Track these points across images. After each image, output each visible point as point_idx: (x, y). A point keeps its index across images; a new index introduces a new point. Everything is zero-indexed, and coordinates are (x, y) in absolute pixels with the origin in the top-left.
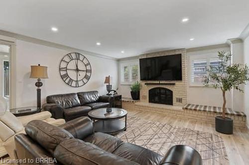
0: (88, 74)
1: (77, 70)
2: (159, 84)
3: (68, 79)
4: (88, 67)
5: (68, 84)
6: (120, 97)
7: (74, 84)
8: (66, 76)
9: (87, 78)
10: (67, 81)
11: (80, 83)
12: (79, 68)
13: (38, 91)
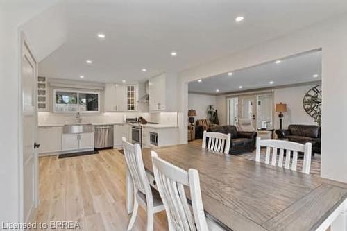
8: (311, 108)
13: (281, 120)
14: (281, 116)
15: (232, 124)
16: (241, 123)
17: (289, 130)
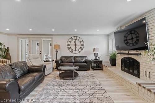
0: (82, 47)
1: (76, 45)
2: (128, 54)
3: (71, 49)
4: (82, 43)
5: (71, 52)
6: (102, 61)
7: (74, 52)
8: (70, 48)
9: (81, 49)
10: (70, 50)
11: (77, 52)
12: (76, 44)
13: (57, 54)
14: (57, 52)
15: (23, 60)
16: (31, 58)
17: (61, 60)
